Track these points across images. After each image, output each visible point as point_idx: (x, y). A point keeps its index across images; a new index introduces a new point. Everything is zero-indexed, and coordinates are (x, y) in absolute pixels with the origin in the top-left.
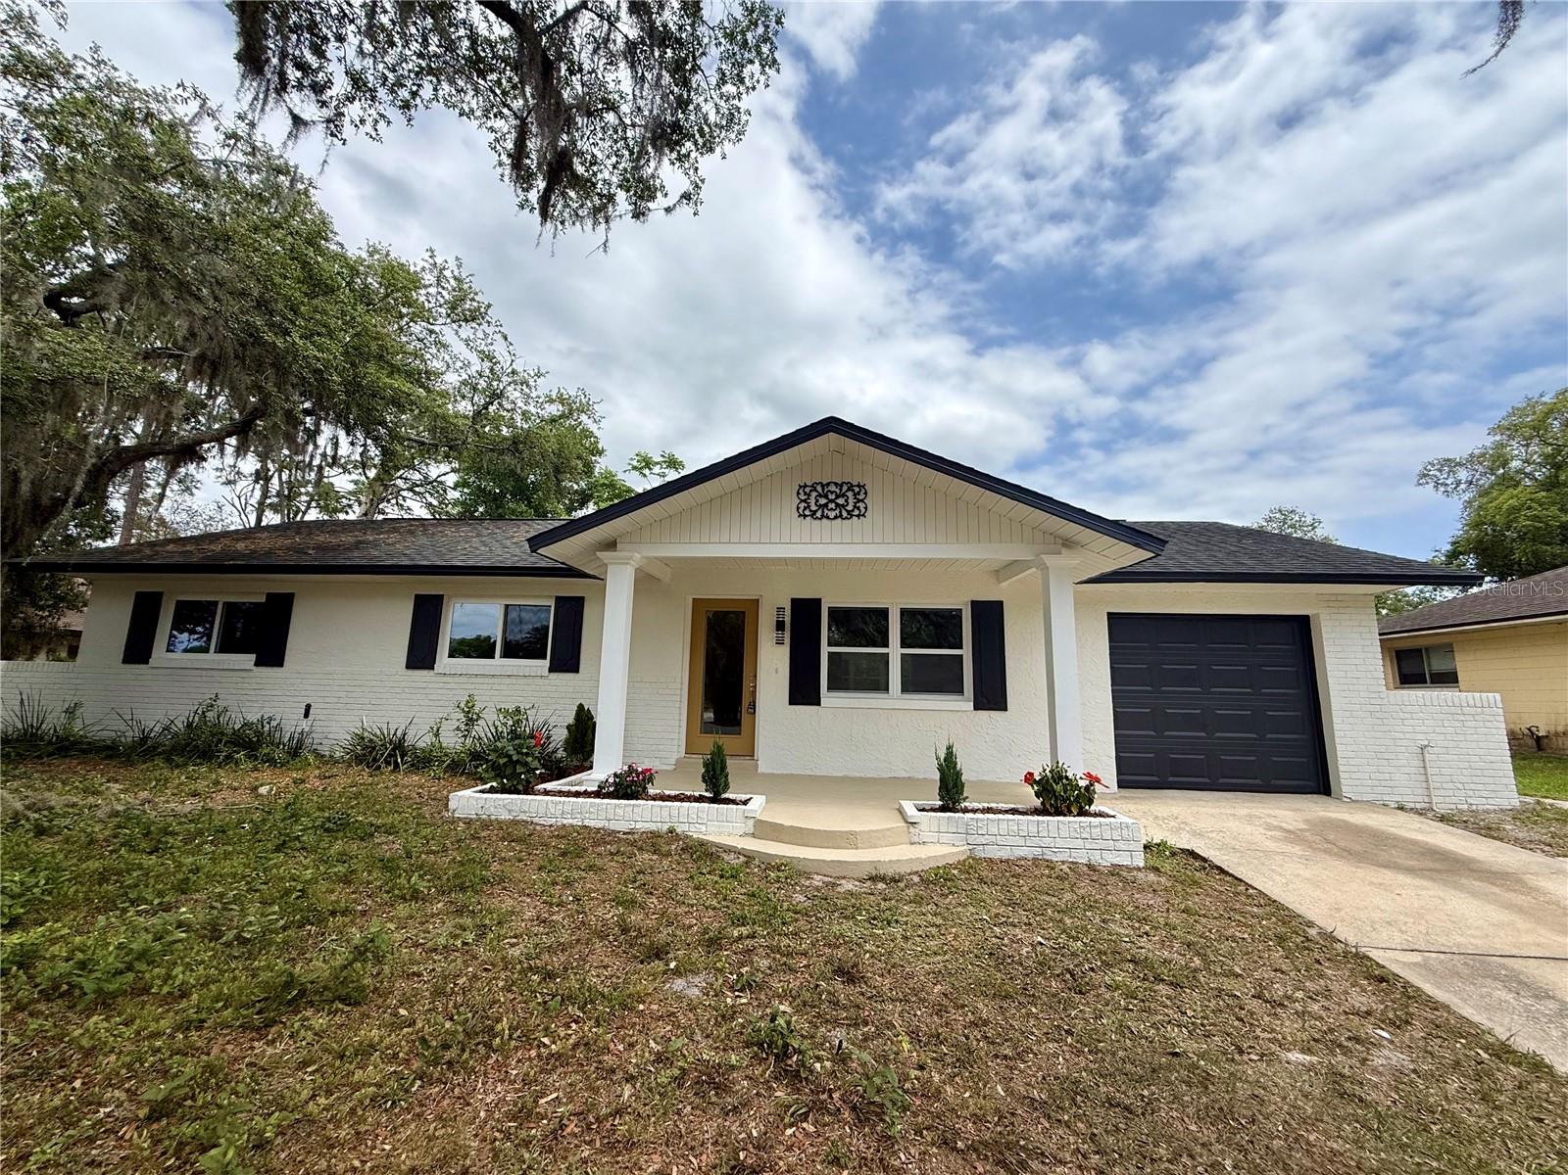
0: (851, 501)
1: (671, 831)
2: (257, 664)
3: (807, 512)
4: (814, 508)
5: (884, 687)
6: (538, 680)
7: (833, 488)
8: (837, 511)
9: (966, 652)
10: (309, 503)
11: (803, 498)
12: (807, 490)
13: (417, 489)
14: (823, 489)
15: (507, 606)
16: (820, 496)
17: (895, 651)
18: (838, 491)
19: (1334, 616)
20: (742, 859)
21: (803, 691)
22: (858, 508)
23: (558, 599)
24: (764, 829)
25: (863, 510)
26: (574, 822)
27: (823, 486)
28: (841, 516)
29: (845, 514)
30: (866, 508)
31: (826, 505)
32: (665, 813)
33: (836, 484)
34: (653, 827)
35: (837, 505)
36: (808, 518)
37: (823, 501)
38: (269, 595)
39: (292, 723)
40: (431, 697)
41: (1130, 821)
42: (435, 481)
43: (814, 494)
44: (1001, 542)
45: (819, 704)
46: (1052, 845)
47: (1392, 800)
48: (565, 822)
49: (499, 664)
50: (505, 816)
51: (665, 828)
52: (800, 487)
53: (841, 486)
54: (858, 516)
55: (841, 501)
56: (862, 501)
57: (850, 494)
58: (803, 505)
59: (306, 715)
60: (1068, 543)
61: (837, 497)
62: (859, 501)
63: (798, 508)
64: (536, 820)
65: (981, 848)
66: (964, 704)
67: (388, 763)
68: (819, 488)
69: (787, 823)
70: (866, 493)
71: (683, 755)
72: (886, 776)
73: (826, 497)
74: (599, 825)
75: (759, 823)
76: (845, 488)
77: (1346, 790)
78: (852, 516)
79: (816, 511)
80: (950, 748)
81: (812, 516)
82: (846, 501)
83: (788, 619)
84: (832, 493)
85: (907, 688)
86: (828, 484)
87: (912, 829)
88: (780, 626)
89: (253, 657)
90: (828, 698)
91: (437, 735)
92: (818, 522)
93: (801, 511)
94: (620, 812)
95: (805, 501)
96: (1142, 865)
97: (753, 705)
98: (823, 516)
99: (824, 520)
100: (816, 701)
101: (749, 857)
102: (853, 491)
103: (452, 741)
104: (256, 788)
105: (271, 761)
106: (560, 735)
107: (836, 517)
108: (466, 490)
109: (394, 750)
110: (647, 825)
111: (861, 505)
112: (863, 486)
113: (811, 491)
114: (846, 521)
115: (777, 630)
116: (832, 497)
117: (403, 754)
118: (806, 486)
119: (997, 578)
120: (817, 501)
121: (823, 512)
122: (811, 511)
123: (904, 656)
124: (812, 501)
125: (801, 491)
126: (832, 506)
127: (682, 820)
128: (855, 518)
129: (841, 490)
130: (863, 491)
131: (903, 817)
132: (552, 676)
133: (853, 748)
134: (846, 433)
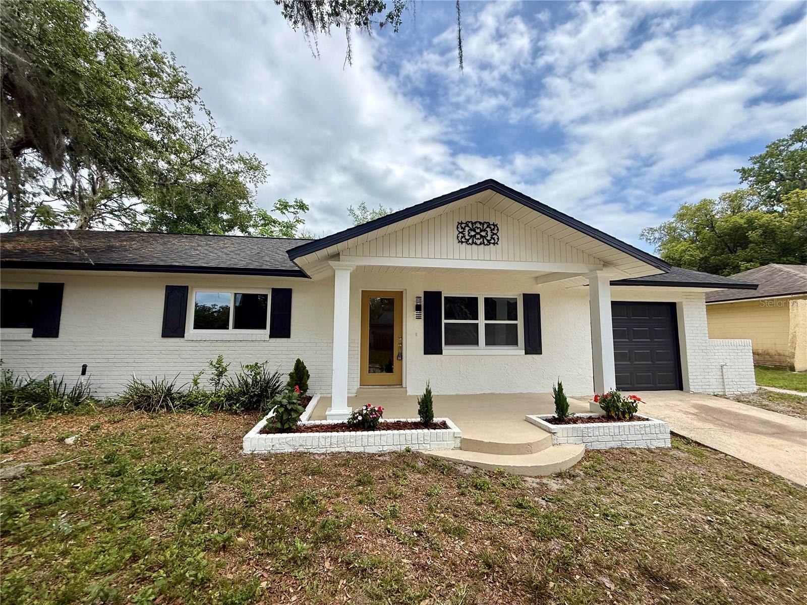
0: (489, 234)
1: (408, 451)
2: (34, 336)
3: (463, 240)
4: (467, 237)
5: (476, 343)
6: (262, 343)
7: (478, 225)
8: (482, 240)
9: (520, 322)
10: (33, 218)
11: (461, 231)
12: (463, 226)
13: (116, 213)
14: (473, 226)
15: (235, 294)
16: (471, 230)
17: (482, 322)
18: (482, 228)
19: (689, 303)
21: (432, 346)
22: (494, 239)
23: (274, 290)
24: (467, 445)
25: (496, 240)
26: (340, 450)
27: (472, 224)
28: (484, 243)
29: (486, 242)
30: (498, 239)
31: (475, 236)
32: (403, 439)
33: (480, 223)
34: (395, 448)
35: (482, 236)
36: (464, 244)
37: (473, 233)
38: (41, 285)
39: (71, 379)
40: (184, 356)
41: (663, 422)
42: (128, 208)
43: (467, 229)
44: (572, 262)
45: (442, 354)
46: (626, 439)
47: (711, 391)
48: (333, 450)
49: (231, 333)
50: (287, 449)
51: (403, 448)
52: (459, 223)
53: (483, 224)
54: (494, 244)
55: (483, 234)
56: (496, 234)
57: (488, 229)
58: (461, 235)
59: (84, 373)
60: (606, 264)
61: (481, 231)
62: (494, 234)
63: (458, 237)
64: (311, 451)
65: (590, 444)
66: (518, 351)
67: (162, 407)
68: (470, 225)
69: (486, 441)
70: (498, 230)
71: (359, 386)
72: (478, 393)
73: (474, 231)
74: (361, 449)
75: (464, 441)
76: (485, 226)
77: (692, 388)
78: (490, 243)
79: (469, 239)
80: (560, 385)
81: (466, 242)
82: (487, 234)
83: (422, 304)
84: (478, 228)
85: (488, 343)
86: (476, 223)
87: (553, 437)
88: (418, 308)
89: (31, 330)
90: (446, 350)
91: (196, 383)
92: (470, 246)
93: (459, 238)
94: (371, 440)
95: (462, 233)
96: (670, 446)
97: (400, 355)
98: (473, 242)
99: (474, 245)
100: (440, 352)
101: (475, 467)
102: (490, 228)
103: (207, 386)
104: (63, 439)
105: (58, 409)
106: (285, 380)
107: (481, 244)
108: (152, 216)
109: (165, 397)
110: (391, 448)
111: (495, 237)
112: (496, 225)
113: (465, 226)
114: (487, 246)
115: (416, 310)
116: (478, 231)
117: (173, 399)
118: (462, 223)
119: (536, 281)
120: (469, 233)
121: (473, 240)
122: (466, 239)
123: (486, 325)
124: (466, 233)
125: (459, 226)
126: (478, 236)
127: (413, 442)
128: (492, 245)
129: (483, 227)
130: (496, 228)
131: (540, 428)
132: (273, 340)
133: (461, 378)
134: (499, 191)
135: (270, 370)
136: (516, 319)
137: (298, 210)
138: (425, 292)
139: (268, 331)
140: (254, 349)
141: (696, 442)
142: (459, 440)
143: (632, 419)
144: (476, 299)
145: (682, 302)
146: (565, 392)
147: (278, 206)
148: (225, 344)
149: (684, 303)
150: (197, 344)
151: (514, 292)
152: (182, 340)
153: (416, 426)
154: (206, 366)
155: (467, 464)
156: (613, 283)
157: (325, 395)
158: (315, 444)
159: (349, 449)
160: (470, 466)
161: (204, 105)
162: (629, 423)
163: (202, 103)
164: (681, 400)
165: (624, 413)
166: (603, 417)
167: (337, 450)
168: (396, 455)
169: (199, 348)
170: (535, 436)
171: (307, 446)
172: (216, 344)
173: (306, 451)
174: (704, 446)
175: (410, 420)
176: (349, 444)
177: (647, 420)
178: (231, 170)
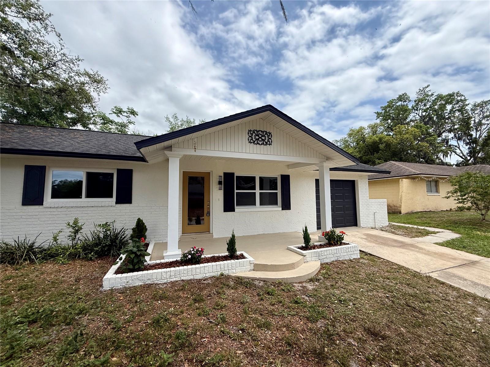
0: (267, 138)
1: (222, 275)
4: (254, 140)
5: (254, 204)
6: (110, 208)
7: (260, 133)
8: (262, 142)
9: (279, 191)
11: (250, 135)
12: (252, 132)
14: (257, 133)
15: (87, 173)
16: (256, 135)
17: (258, 191)
19: (361, 181)
20: (262, 282)
21: (229, 207)
22: (269, 141)
23: (119, 171)
24: (257, 267)
25: (271, 142)
26: (177, 279)
27: (257, 131)
28: (264, 144)
30: (272, 142)
31: (258, 139)
32: (218, 268)
33: (262, 131)
34: (213, 274)
35: (262, 139)
36: (252, 144)
37: (257, 137)
40: (43, 220)
41: (357, 245)
43: (254, 134)
44: (311, 157)
45: (234, 211)
47: (370, 226)
48: (172, 280)
49: (84, 201)
50: (138, 283)
51: (219, 273)
52: (249, 131)
53: (263, 132)
54: (269, 144)
55: (263, 138)
56: (270, 139)
57: (266, 136)
58: (250, 138)
60: (328, 159)
61: (262, 136)
62: (269, 139)
63: (248, 139)
64: (156, 282)
65: (323, 260)
66: (277, 209)
67: (25, 260)
68: (256, 132)
69: (269, 264)
70: (271, 136)
71: (181, 234)
72: (256, 234)
73: (258, 136)
74: (192, 277)
75: (256, 265)
76: (264, 133)
77: (362, 225)
78: (267, 144)
79: (255, 141)
81: (254, 143)
82: (265, 138)
83: (223, 180)
84: (260, 134)
85: (261, 204)
86: (259, 131)
87: (305, 258)
88: (220, 183)
90: (237, 209)
91: (55, 239)
92: (256, 145)
93: (250, 140)
94: (198, 270)
95: (251, 137)
96: (359, 257)
97: (209, 213)
98: (257, 143)
99: (258, 145)
100: (233, 210)
101: (265, 281)
102: (267, 134)
103: (65, 241)
106: (129, 233)
107: (262, 144)
109: (27, 252)
111: (270, 141)
112: (271, 133)
113: (253, 133)
114: (265, 146)
115: (219, 184)
116: (260, 136)
117: (35, 253)
118: (251, 131)
119: (288, 168)
120: (255, 137)
121: (257, 142)
122: (253, 141)
123: (260, 193)
124: (254, 137)
125: (249, 133)
126: (260, 139)
127: (225, 269)
128: (268, 145)
129: (263, 134)
130: (271, 135)
131: (296, 253)
132: (119, 206)
133: (246, 226)
134: (274, 112)
135: (118, 227)
136: (277, 190)
137: (130, 115)
138: (225, 173)
139: (114, 199)
140: (103, 212)
141: (370, 254)
142: (252, 265)
143: (341, 244)
144: (255, 177)
145: (357, 180)
146: (309, 231)
147: (114, 111)
148: (79, 209)
149: (359, 181)
150: (54, 210)
151: (275, 174)
152: (41, 207)
153: (225, 258)
154: (64, 226)
155: (260, 280)
156: (331, 169)
157: (158, 242)
158: (159, 277)
159: (182, 278)
160: (262, 281)
161: (54, 29)
162: (341, 247)
163: (52, 27)
164: (357, 232)
165: (337, 241)
166: (327, 244)
167: (175, 279)
168: (215, 279)
169: (56, 213)
170: (295, 258)
171: (153, 279)
172: (72, 209)
173: (152, 283)
174: (373, 255)
175: (220, 255)
176: (183, 275)
177: (348, 244)
178: (78, 81)
